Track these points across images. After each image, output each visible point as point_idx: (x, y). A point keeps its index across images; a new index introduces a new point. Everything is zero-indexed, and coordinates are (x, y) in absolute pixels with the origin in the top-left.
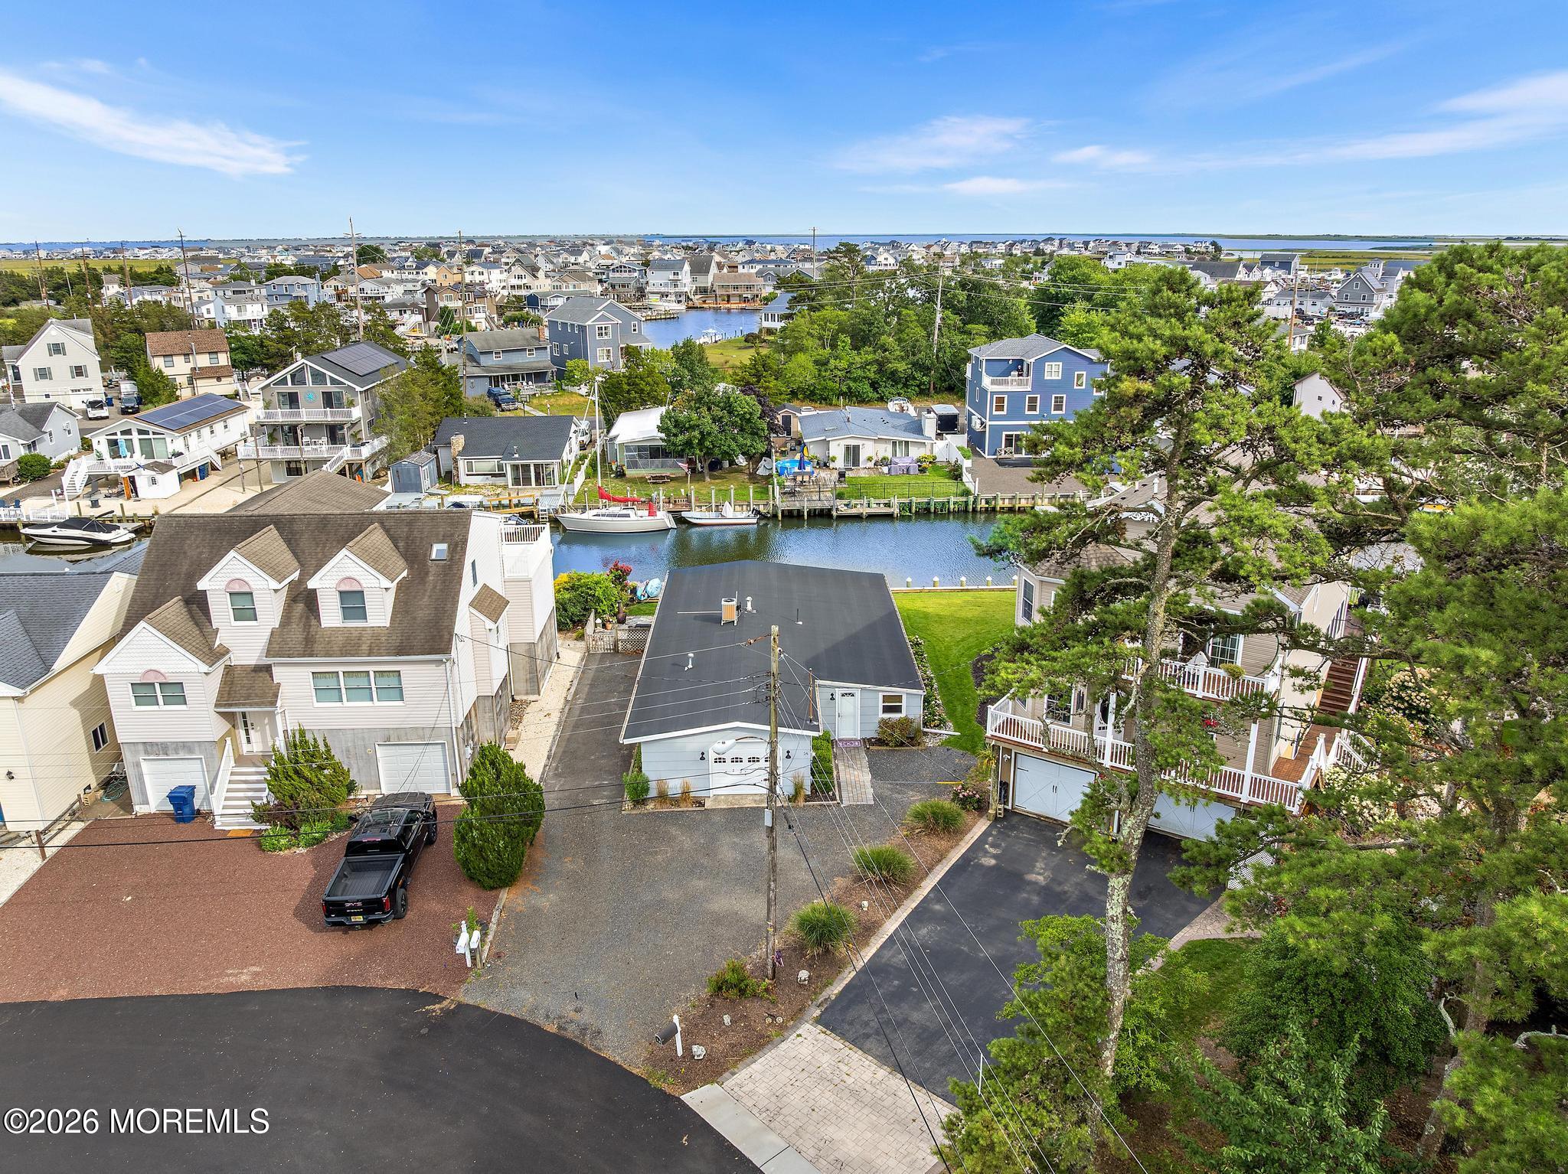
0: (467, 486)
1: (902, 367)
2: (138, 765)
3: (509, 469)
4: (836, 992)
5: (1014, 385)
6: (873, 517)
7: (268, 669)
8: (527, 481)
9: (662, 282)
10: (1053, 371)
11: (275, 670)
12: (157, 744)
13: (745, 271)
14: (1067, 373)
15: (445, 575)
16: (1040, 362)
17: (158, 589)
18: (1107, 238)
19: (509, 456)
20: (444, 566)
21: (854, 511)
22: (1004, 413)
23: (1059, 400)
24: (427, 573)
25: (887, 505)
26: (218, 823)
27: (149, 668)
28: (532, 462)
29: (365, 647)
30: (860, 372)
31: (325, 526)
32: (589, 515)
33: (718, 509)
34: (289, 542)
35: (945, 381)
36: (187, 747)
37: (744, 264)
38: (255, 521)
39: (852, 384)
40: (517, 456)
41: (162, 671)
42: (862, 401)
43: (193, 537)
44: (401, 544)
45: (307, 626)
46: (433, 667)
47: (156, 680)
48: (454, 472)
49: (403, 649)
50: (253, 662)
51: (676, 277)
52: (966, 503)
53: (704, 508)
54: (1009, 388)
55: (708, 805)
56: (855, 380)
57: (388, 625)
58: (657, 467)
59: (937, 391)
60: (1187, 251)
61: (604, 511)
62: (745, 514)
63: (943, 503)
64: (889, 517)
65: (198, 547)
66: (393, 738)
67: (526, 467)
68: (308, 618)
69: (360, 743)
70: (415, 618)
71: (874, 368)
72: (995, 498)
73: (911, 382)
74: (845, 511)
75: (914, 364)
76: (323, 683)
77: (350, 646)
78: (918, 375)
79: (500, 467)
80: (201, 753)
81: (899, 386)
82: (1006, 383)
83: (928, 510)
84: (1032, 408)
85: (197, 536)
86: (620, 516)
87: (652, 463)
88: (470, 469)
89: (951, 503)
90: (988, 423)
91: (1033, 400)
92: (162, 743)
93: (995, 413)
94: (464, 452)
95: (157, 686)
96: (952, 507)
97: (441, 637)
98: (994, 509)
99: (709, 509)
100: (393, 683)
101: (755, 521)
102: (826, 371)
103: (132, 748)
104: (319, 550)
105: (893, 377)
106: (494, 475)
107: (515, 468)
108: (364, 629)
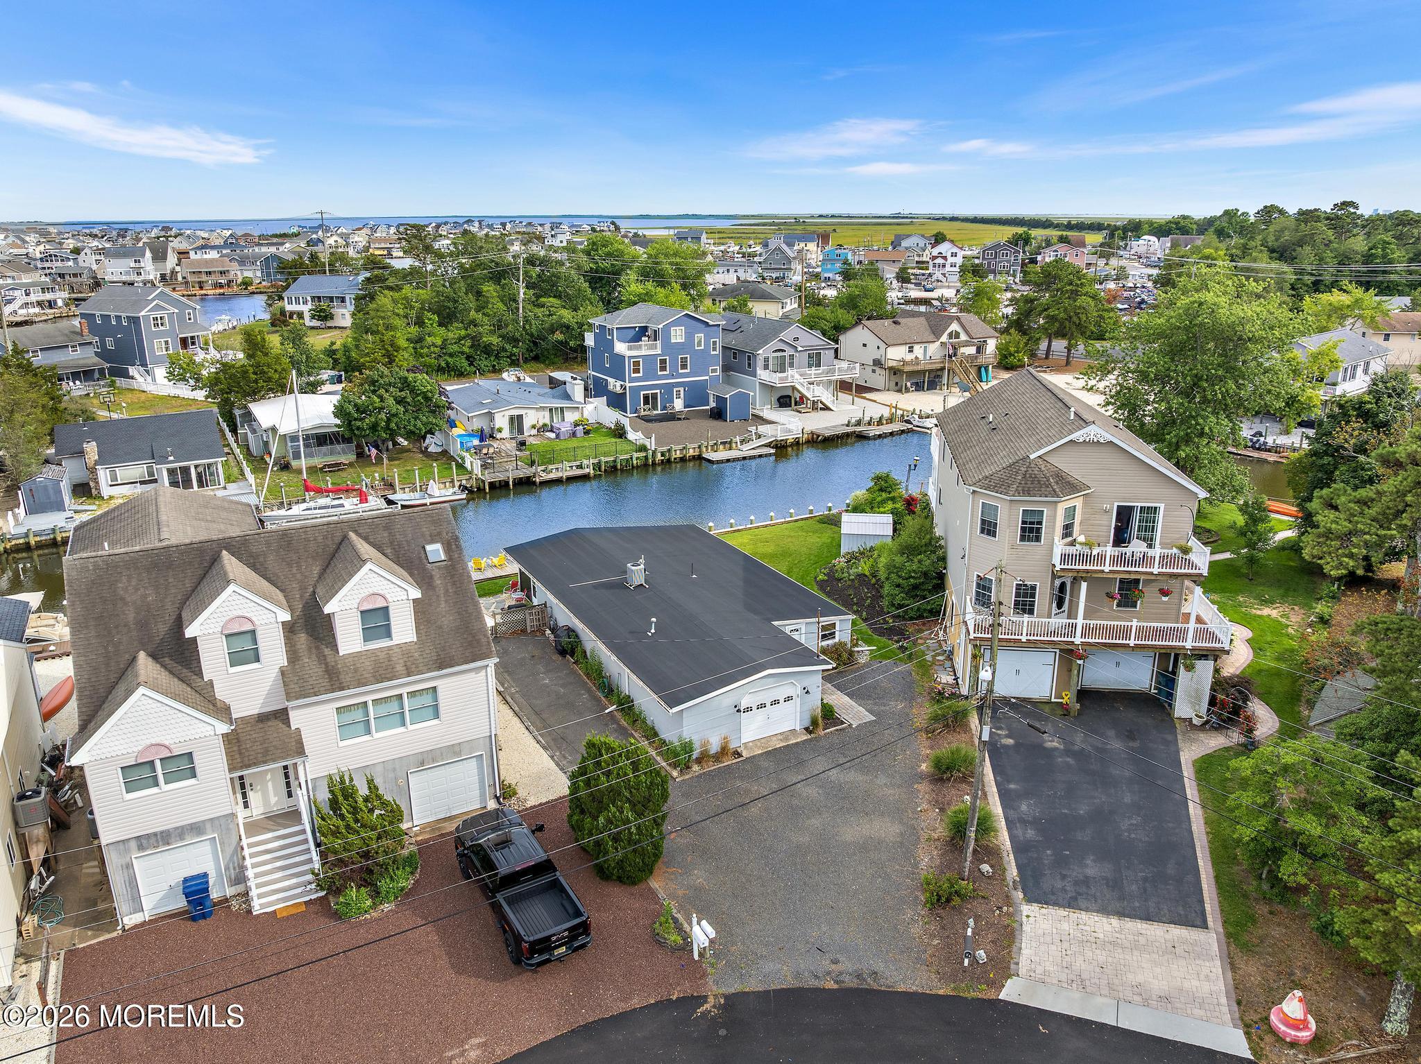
0: (111, 498)
1: (495, 340)
2: (129, 866)
3: (165, 473)
4: (1015, 874)
5: (645, 349)
6: (571, 479)
7: (282, 715)
8: (187, 484)
9: (122, 270)
10: (678, 335)
11: (292, 714)
12: (155, 834)
13: (198, 256)
14: (690, 336)
15: (452, 576)
16: (667, 327)
17: (106, 648)
18: (521, 220)
19: (163, 459)
20: (446, 567)
21: (553, 476)
22: (641, 375)
23: (684, 360)
24: (431, 577)
25: (580, 467)
26: (257, 907)
27: (148, 742)
28: (192, 464)
29: (400, 668)
30: (455, 348)
31: (289, 543)
32: (297, 510)
33: (424, 489)
34: (253, 567)
35: (532, 351)
36: (196, 829)
37: (196, 249)
38: (197, 549)
39: (449, 360)
40: (171, 458)
41: (167, 743)
42: (461, 374)
43: (124, 579)
44: (388, 551)
45: (322, 659)
46: (472, 675)
47: (156, 757)
48: (92, 484)
49: (443, 662)
50: (256, 712)
51: (138, 265)
52: (646, 457)
53: (407, 490)
54: (643, 352)
55: (745, 754)
56: (451, 355)
57: (415, 640)
58: (325, 455)
59: (526, 361)
60: (594, 230)
61: (312, 504)
62: (451, 491)
63: (627, 460)
64: (585, 478)
65: (137, 590)
66: (426, 760)
67: (185, 470)
68: (317, 648)
69: (391, 775)
70: (440, 627)
71: (469, 343)
72: (669, 451)
73: (503, 354)
74: (545, 477)
75: (503, 337)
76: (348, 717)
77: (383, 670)
78: (508, 347)
79: (151, 474)
80: (213, 832)
81: (492, 359)
82: (640, 348)
83: (615, 467)
84: (663, 368)
85: (129, 577)
86: (333, 507)
87: (320, 451)
88: (114, 478)
89: (634, 459)
90: (628, 385)
91: (663, 362)
92: (162, 832)
93: (633, 375)
94: (102, 460)
95: (158, 764)
96: (635, 462)
97: (478, 641)
98: (669, 461)
99: (413, 490)
100: (427, 700)
101: (464, 496)
102: (422, 348)
103: (121, 846)
104: (294, 570)
105: (487, 350)
106: (142, 483)
107: (171, 472)
108: (390, 648)
